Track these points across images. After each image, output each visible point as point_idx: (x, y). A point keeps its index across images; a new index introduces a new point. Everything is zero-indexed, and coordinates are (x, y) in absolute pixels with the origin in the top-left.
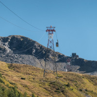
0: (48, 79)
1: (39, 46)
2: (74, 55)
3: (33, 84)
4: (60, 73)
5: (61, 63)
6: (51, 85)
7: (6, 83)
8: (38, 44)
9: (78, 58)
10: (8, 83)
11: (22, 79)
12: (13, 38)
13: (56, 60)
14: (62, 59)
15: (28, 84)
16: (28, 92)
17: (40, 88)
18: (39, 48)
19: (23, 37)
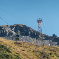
0: (38, 50)
1: (33, 30)
2: (54, 35)
3: (29, 53)
4: (46, 47)
5: (46, 41)
6: (40, 54)
7: (13, 53)
8: (32, 29)
9: (56, 37)
10: (14, 53)
11: (23, 50)
12: (17, 26)
13: (43, 39)
14: (47, 38)
15: (27, 54)
16: (26, 58)
17: (34, 56)
18: (33, 31)
19: (23, 25)
